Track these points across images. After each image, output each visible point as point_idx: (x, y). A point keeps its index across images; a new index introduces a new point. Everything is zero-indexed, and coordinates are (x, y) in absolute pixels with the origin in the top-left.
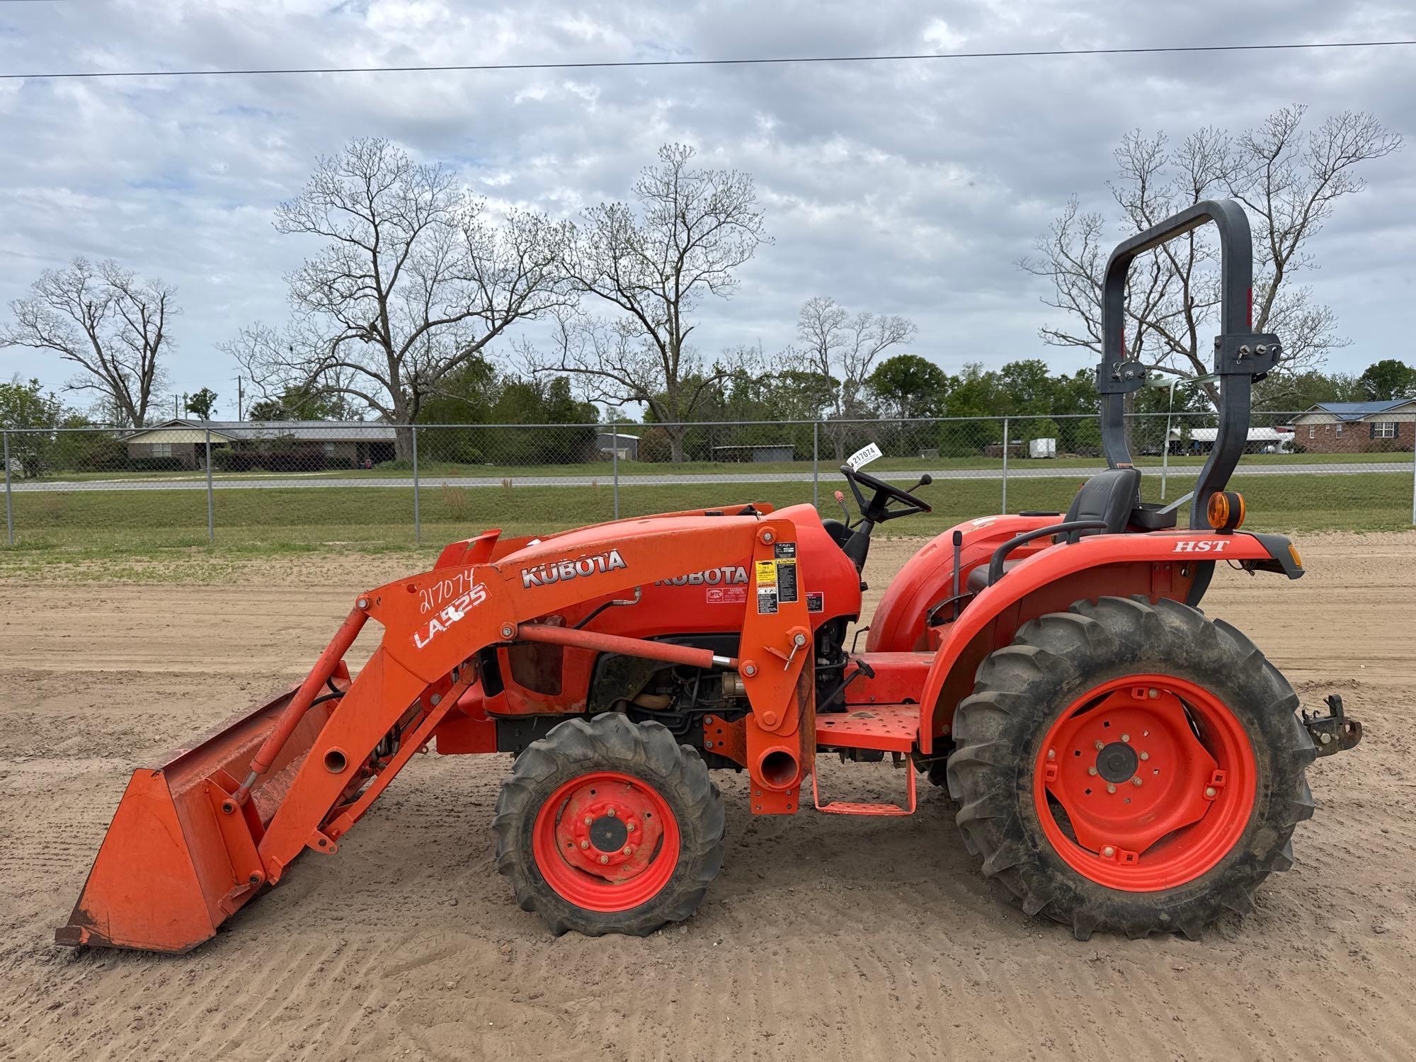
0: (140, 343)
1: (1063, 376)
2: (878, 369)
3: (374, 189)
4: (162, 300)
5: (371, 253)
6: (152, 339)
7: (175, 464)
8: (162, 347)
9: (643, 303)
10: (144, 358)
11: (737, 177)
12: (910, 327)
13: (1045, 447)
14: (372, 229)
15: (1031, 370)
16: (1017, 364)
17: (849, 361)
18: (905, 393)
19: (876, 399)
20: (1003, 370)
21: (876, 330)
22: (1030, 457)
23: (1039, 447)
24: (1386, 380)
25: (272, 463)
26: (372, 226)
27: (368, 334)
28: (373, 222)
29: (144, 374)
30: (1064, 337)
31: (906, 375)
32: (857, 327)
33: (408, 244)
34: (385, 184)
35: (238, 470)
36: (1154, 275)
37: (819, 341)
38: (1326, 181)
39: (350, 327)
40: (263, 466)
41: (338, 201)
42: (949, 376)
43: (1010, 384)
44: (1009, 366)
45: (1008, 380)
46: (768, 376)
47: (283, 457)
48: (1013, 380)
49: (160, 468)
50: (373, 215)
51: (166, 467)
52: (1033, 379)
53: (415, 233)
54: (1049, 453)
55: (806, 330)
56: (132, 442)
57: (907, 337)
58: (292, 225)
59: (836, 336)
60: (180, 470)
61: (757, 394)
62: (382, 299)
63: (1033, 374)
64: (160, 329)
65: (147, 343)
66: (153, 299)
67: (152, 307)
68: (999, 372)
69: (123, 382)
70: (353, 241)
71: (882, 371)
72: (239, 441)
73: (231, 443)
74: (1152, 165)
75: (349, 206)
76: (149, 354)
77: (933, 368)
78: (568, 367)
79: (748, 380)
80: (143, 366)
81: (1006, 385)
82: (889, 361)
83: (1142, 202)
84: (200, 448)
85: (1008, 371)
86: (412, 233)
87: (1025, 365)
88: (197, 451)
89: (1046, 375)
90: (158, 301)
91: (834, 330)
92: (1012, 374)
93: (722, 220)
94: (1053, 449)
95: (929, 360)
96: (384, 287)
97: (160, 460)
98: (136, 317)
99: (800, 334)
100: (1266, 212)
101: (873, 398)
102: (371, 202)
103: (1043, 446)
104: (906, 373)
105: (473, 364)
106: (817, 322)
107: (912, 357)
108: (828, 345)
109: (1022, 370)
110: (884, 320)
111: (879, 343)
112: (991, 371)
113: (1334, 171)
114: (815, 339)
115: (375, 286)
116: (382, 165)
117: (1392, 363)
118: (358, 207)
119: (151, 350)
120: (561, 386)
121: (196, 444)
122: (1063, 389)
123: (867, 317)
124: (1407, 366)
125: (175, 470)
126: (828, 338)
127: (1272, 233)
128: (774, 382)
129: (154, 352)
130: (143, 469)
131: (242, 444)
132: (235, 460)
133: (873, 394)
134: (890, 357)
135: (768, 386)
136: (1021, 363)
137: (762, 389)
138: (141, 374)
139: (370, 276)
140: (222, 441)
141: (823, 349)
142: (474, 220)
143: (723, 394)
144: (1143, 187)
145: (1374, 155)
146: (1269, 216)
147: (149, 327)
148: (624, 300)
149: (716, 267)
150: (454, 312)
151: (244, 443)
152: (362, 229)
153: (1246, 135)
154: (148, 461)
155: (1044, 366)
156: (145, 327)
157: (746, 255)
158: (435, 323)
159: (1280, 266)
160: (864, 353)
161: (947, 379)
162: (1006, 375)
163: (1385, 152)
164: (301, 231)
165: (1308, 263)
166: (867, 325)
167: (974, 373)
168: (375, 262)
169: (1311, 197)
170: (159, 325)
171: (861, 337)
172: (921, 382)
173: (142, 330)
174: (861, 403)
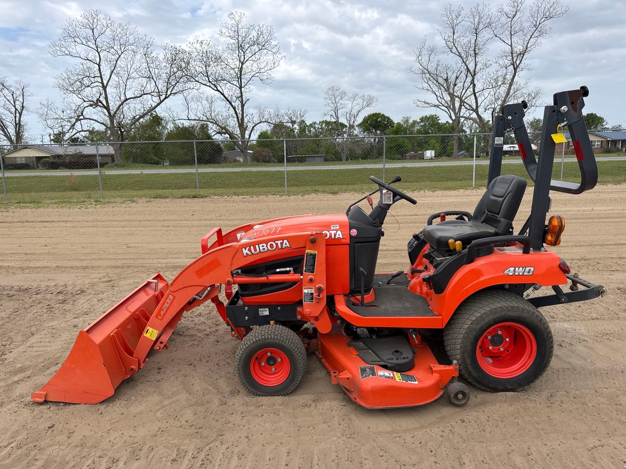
0: (13, 110)
1: (447, 122)
2: (364, 119)
3: (96, 34)
4: (23, 90)
5: (97, 66)
6: (19, 107)
7: (26, 166)
8: (24, 112)
9: (223, 88)
10: (15, 117)
11: (265, 27)
12: (375, 100)
13: (430, 154)
14: (97, 54)
15: (432, 119)
16: (426, 116)
17: (348, 115)
18: (376, 131)
19: (363, 133)
20: (420, 119)
21: (360, 101)
22: (423, 159)
23: (427, 154)
24: (589, 122)
25: (70, 165)
26: (97, 53)
27: (96, 104)
28: (97, 51)
29: (16, 124)
30: (428, 103)
31: (376, 122)
32: (352, 100)
33: (117, 61)
34: (102, 32)
35: (54, 169)
36: (466, 74)
37: (334, 107)
38: (537, 29)
39: (85, 101)
40: (66, 167)
41: (78, 40)
42: (396, 122)
43: (423, 126)
44: (423, 118)
45: (422, 124)
46: (315, 123)
47: (75, 162)
48: (425, 124)
49: (19, 168)
50: (97, 48)
51: (22, 168)
52: (433, 123)
53: (120, 56)
54: (432, 157)
55: (328, 101)
56: (7, 156)
57: (374, 105)
58: (59, 53)
59: (341, 104)
60: (29, 169)
61: (310, 131)
62: (104, 88)
63: (433, 121)
64: (23, 104)
65: (16, 109)
66: (18, 89)
67: (18, 93)
68: (418, 120)
69: (6, 128)
70: (88, 60)
71: (366, 120)
72: (57, 155)
73: (52, 156)
74: (458, 22)
75: (85, 43)
76: (18, 115)
77: (388, 119)
78: (190, 118)
79: (306, 126)
80: (16, 121)
81: (421, 126)
82: (368, 115)
83: (453, 39)
84: (39, 159)
85: (422, 119)
86: (118, 56)
87: (430, 117)
88: (36, 160)
89: (439, 121)
90: (21, 90)
91: (341, 101)
92: (424, 121)
93: (261, 48)
94: (433, 155)
95: (387, 115)
96: (105, 82)
97: (19, 164)
98: (10, 98)
99: (325, 103)
100: (510, 44)
101: (362, 133)
102: (95, 41)
103: (429, 154)
104: (376, 121)
105: (153, 117)
106: (333, 97)
107: (379, 114)
108: (338, 108)
109: (429, 119)
110: (364, 96)
111: (361, 107)
112: (415, 120)
113: (540, 24)
114: (332, 105)
115: (100, 81)
116: (99, 23)
117: (592, 114)
118: (89, 43)
119: (19, 113)
120: (204, 128)
121: (36, 157)
122: (446, 128)
123: (356, 95)
124: (599, 116)
125: (26, 169)
126: (338, 105)
127: (512, 53)
128: (317, 126)
129: (20, 114)
130: (12, 169)
131: (58, 156)
132: (52, 164)
133: (362, 131)
134: (369, 114)
135: (315, 128)
136: (428, 116)
137: (312, 129)
138: (14, 125)
139: (98, 77)
140: (48, 155)
141: (336, 111)
142: (149, 50)
143: (294, 132)
144: (454, 32)
145: (557, 16)
146: (511, 46)
147: (17, 103)
148: (213, 87)
149: (262, 71)
150: (137, 93)
151: (59, 156)
152: (93, 55)
153: (500, 7)
154: (13, 165)
155: (438, 117)
156: (14, 103)
157: (276, 64)
158: (129, 99)
159: (515, 69)
160: (354, 112)
161: (395, 124)
162: (422, 121)
163: (562, 15)
164: (63, 55)
165: (527, 67)
166: (356, 99)
167: (407, 121)
168: (100, 70)
169: (529, 37)
170: (22, 102)
171: (354, 104)
172: (383, 125)
173: (13, 104)
174: (356, 135)
